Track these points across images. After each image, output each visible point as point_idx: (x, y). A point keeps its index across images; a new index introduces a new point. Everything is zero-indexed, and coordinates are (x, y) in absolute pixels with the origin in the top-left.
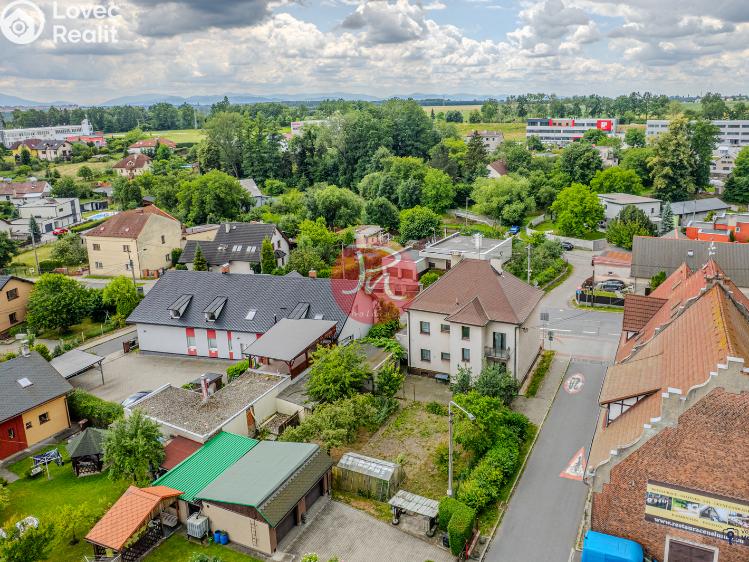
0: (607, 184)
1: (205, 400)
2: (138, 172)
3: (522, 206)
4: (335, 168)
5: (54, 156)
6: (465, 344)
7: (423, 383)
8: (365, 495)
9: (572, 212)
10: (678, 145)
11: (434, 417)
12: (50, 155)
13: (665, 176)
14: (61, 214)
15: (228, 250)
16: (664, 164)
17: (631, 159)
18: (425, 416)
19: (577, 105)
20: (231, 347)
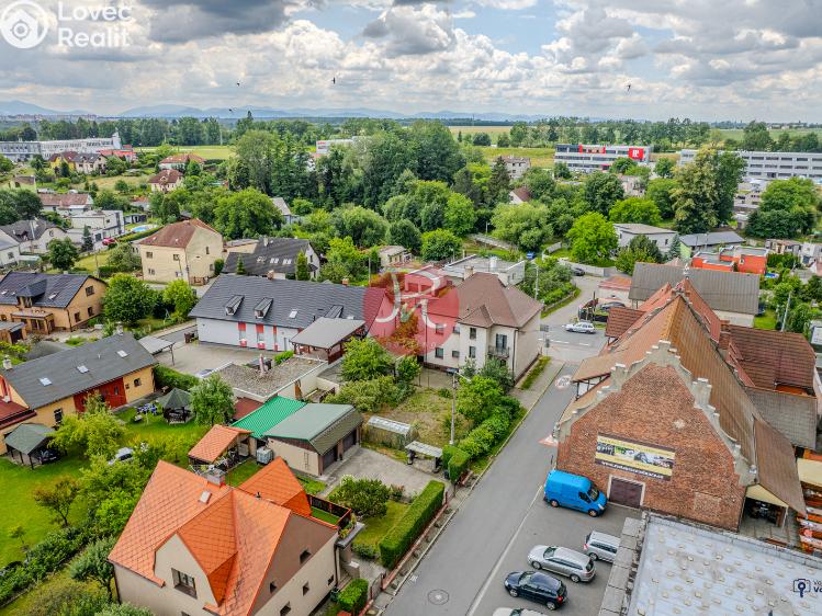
0: (626, 213)
1: (262, 375)
2: (171, 188)
3: (539, 233)
4: (361, 189)
5: (90, 169)
6: (472, 343)
7: (435, 375)
8: (387, 445)
9: (586, 239)
10: (703, 177)
11: (444, 399)
12: (87, 168)
13: (687, 209)
14: (109, 225)
15: (267, 262)
16: (687, 196)
17: (656, 190)
18: (436, 398)
19: (611, 131)
20: (276, 341)
